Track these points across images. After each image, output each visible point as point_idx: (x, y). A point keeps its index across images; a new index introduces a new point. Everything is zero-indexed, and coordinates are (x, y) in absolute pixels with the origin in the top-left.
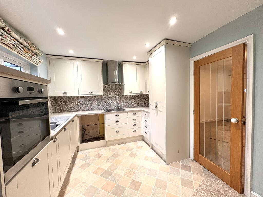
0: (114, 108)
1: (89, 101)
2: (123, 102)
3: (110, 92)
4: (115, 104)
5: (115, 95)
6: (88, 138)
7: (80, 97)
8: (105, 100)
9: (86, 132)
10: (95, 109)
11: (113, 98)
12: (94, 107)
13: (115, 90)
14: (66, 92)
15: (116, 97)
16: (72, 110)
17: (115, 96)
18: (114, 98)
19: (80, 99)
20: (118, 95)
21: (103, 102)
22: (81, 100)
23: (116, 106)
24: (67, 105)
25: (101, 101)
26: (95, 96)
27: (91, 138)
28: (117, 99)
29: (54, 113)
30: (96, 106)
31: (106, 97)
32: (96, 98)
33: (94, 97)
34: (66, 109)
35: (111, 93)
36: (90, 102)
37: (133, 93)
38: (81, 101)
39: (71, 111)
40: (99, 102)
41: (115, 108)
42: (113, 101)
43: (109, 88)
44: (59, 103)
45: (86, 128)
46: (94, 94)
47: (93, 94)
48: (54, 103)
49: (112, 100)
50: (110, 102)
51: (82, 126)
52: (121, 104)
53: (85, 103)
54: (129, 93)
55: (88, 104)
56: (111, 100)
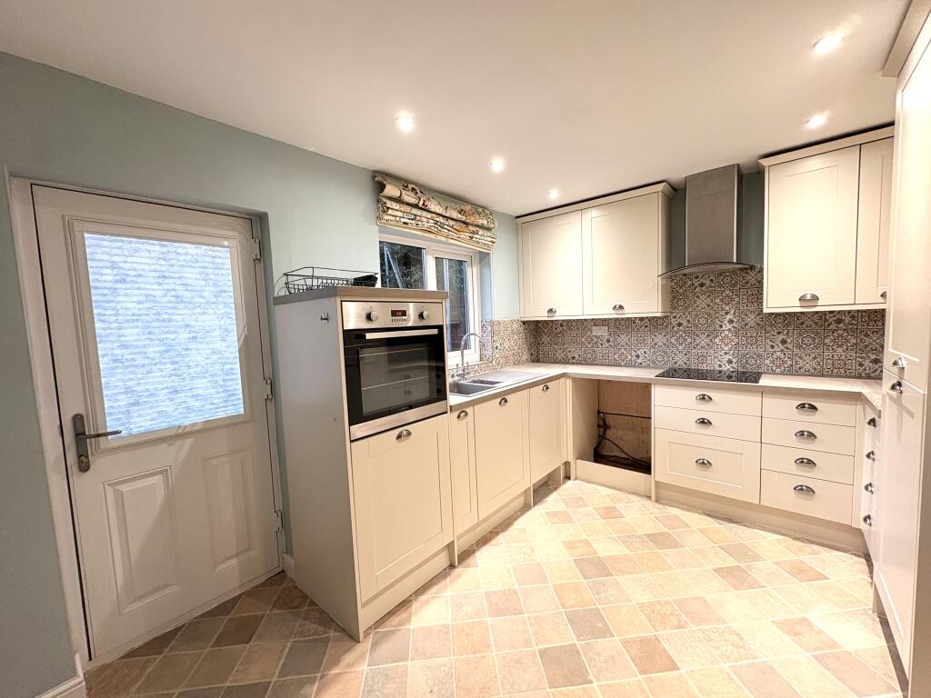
0: (720, 366)
1: (622, 337)
2: (773, 347)
3: (702, 302)
4: (726, 353)
5: (727, 313)
6: (616, 454)
7: (596, 322)
8: (681, 333)
9: (610, 434)
10: (641, 364)
11: (717, 326)
12: (638, 356)
13: (727, 292)
14: (555, 308)
15: (731, 321)
16: (573, 358)
17: (729, 317)
18: (721, 326)
19: (594, 328)
20: (742, 315)
21: (673, 340)
22: (598, 331)
23: (730, 362)
24: (564, 344)
25: (665, 336)
26: (642, 319)
27: (623, 456)
28: (736, 332)
29: (533, 361)
30: (645, 352)
31: (685, 323)
32: (646, 326)
33: (637, 321)
34: (559, 355)
35: (708, 306)
36: (623, 339)
37: (820, 303)
38: (598, 334)
39: (571, 361)
40: (656, 340)
41: (723, 368)
42: (717, 340)
43: (702, 285)
44: (545, 339)
45: (610, 420)
46: (631, 311)
47: (626, 310)
48: (535, 337)
49: (712, 334)
50: (703, 340)
51: (599, 412)
52: (760, 356)
53: (608, 341)
54: (798, 304)
55: (619, 344)
56: (708, 336)
